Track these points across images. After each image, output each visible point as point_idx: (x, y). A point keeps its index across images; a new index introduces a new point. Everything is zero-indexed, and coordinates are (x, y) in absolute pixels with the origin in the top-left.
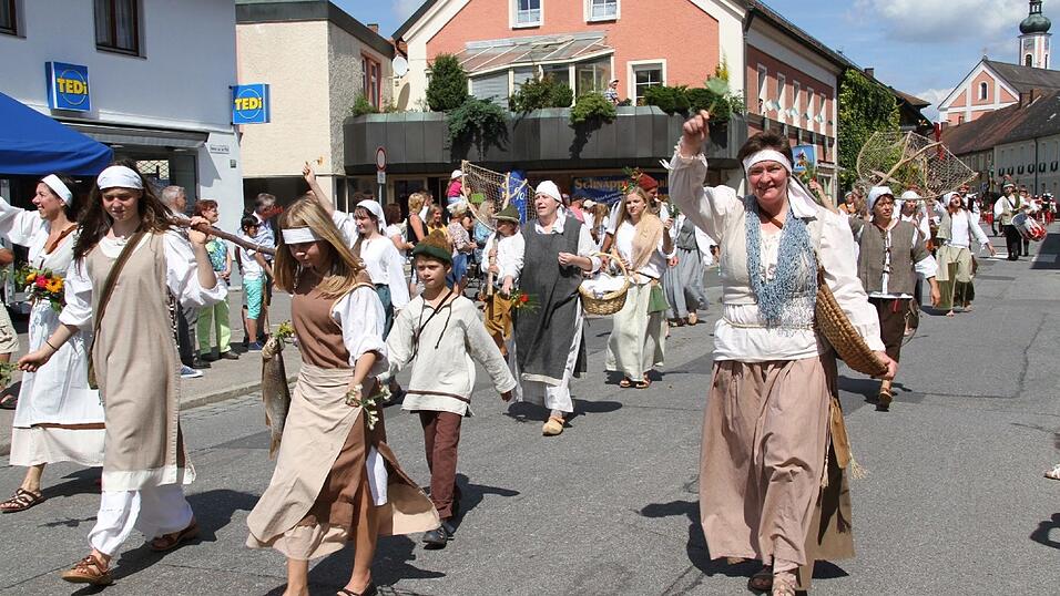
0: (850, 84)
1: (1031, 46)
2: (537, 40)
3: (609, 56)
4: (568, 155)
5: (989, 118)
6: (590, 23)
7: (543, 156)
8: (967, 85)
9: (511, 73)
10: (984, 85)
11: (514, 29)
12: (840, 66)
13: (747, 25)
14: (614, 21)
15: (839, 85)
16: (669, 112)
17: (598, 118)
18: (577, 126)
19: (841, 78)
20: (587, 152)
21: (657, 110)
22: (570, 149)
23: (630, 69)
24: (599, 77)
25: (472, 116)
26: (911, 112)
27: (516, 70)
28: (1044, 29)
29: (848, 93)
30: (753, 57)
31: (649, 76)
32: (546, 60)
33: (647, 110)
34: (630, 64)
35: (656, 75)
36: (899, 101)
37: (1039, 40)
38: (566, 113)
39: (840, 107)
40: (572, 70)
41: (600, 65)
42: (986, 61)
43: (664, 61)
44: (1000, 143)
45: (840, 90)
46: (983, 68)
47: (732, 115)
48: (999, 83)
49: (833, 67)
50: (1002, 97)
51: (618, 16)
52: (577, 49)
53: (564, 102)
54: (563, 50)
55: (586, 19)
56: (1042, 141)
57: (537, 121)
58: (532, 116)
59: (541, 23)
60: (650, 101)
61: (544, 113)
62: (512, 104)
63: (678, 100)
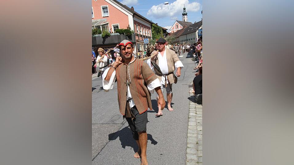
0: (153, 27)
1: (184, 18)
3: (108, 23)
4: (102, 43)
5: (178, 31)
6: (103, 17)
7: (97, 44)
8: (174, 25)
10: (177, 25)
12: (151, 23)
13: (133, 16)
14: (108, 17)
15: (151, 27)
16: (121, 34)
17: (107, 36)
18: (103, 38)
19: (152, 26)
20: (106, 42)
21: (118, 34)
22: (103, 42)
23: (112, 26)
24: (106, 28)
26: (165, 31)
28: (186, 14)
29: (153, 28)
30: (135, 22)
31: (116, 27)
32: (96, 25)
33: (116, 34)
34: (112, 25)
35: (117, 27)
36: (162, 29)
37: (186, 16)
38: (101, 35)
39: (152, 31)
40: (101, 26)
41: (106, 25)
42: (177, 21)
43: (119, 24)
44: (180, 36)
45: (152, 28)
46: (176, 22)
47: (132, 34)
48: (179, 25)
49: (150, 24)
50: (180, 27)
51: (109, 16)
52: (101, 22)
53: (100, 33)
54: (99, 23)
55: (103, 16)
56: (187, 35)
57: (95, 37)
58: (94, 36)
59: (94, 17)
60: (117, 32)
61: (97, 35)
63: (122, 32)
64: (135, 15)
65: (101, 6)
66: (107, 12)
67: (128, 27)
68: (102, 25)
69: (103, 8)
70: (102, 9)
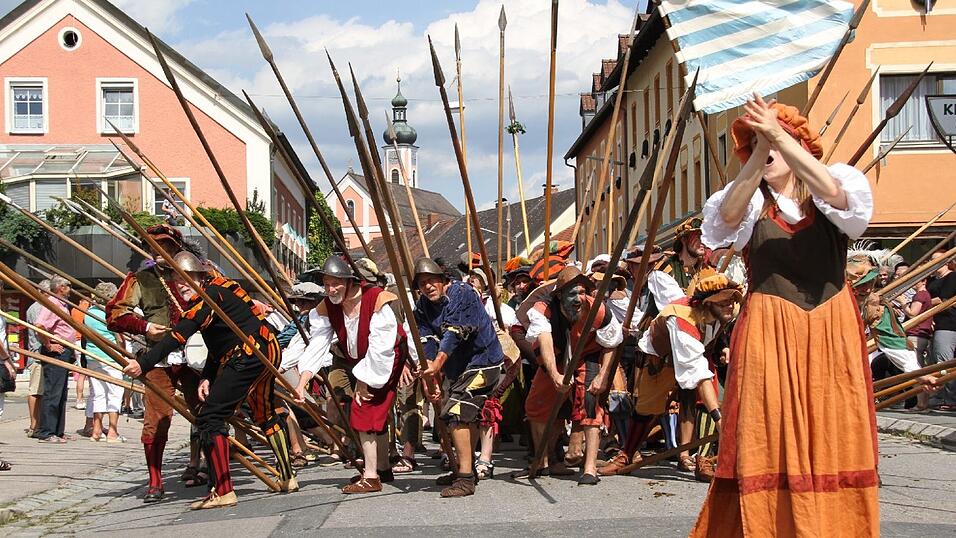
2: (49, 149)
6: (103, 135)
7: (94, 273)
9: (33, 184)
10: (351, 203)
11: (11, 134)
13: (273, 150)
14: (132, 135)
16: (223, 233)
25: (22, 230)
27: (38, 181)
28: (409, 140)
32: (73, 172)
37: (405, 152)
40: (105, 185)
42: (351, 174)
43: (188, 180)
46: (348, 182)
51: (135, 130)
55: (99, 131)
59: (45, 130)
62: (50, 217)
63: (229, 222)
64: (280, 146)
65: (98, 80)
66: (129, 111)
67: (251, 199)
68: (108, 179)
69: (106, 91)
70: (99, 93)
